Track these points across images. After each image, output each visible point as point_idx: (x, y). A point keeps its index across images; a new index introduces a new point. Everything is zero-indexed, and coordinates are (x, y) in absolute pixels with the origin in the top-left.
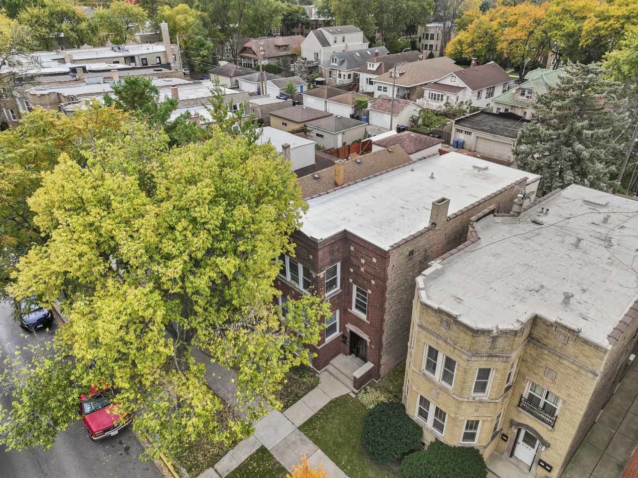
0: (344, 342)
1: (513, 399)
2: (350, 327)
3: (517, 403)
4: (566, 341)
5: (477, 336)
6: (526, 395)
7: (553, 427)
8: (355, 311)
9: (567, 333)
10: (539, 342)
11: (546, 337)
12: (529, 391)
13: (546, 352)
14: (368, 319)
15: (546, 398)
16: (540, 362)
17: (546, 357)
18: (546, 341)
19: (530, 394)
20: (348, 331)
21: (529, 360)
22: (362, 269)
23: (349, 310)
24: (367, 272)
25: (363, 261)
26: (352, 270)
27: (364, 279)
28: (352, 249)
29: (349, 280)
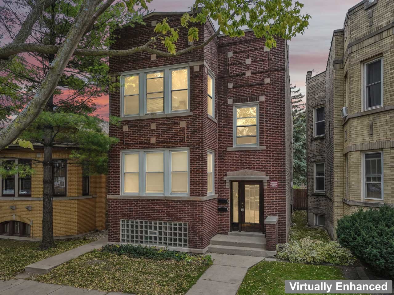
0: (222, 209)
2: (234, 176)
8: (237, 146)
14: (261, 145)
20: (228, 186)
22: (248, 74)
23: (229, 149)
24: (256, 73)
25: (248, 61)
26: (230, 86)
27: (251, 86)
28: (230, 54)
29: (226, 102)
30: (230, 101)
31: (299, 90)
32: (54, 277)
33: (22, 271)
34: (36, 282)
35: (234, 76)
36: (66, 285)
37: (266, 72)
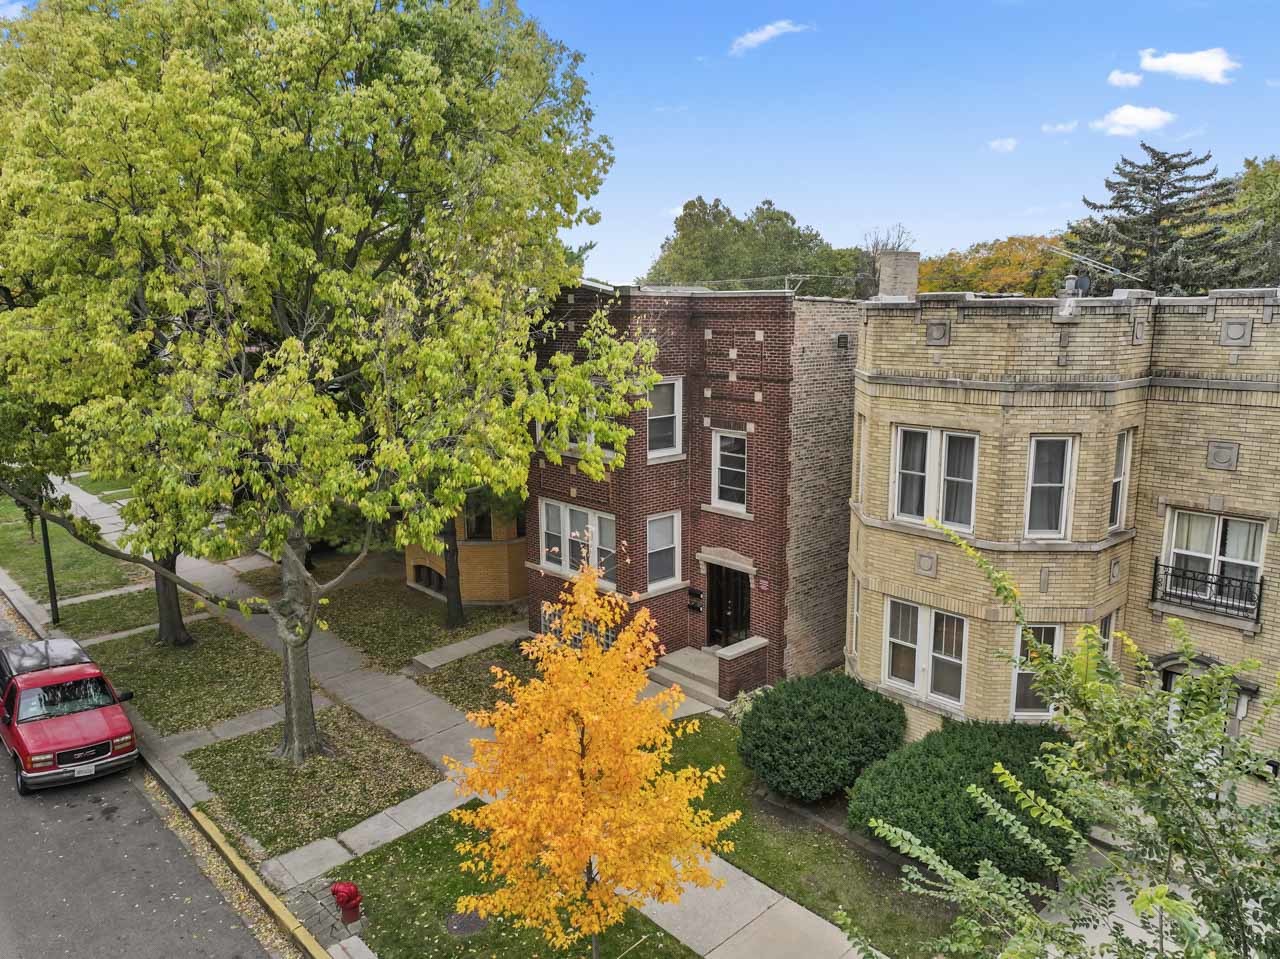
0: (694, 608)
1: (1136, 586)
2: (710, 555)
3: (1146, 593)
4: (1248, 336)
5: (1021, 326)
6: (1168, 559)
7: (1257, 621)
8: (717, 504)
9: (1245, 311)
10: (1176, 376)
11: (1193, 353)
12: (1174, 550)
13: (1201, 395)
14: (748, 511)
15: (1222, 553)
16: (1189, 434)
17: (1204, 410)
18: (1194, 365)
19: (1179, 557)
20: (703, 570)
21: (1160, 443)
22: (733, 377)
23: (704, 507)
24: (743, 378)
25: (733, 354)
26: (708, 393)
27: (737, 400)
28: (708, 335)
29: (702, 422)
30: (707, 422)
31: (1215, 172)
32: (435, 682)
33: (410, 663)
34: (415, 684)
35: (712, 376)
36: (440, 696)
37: (757, 380)
